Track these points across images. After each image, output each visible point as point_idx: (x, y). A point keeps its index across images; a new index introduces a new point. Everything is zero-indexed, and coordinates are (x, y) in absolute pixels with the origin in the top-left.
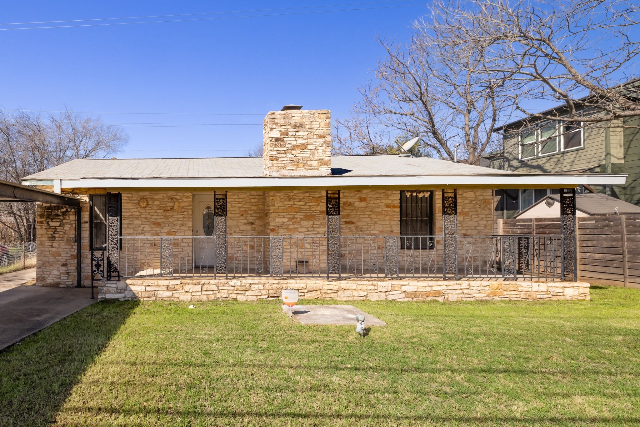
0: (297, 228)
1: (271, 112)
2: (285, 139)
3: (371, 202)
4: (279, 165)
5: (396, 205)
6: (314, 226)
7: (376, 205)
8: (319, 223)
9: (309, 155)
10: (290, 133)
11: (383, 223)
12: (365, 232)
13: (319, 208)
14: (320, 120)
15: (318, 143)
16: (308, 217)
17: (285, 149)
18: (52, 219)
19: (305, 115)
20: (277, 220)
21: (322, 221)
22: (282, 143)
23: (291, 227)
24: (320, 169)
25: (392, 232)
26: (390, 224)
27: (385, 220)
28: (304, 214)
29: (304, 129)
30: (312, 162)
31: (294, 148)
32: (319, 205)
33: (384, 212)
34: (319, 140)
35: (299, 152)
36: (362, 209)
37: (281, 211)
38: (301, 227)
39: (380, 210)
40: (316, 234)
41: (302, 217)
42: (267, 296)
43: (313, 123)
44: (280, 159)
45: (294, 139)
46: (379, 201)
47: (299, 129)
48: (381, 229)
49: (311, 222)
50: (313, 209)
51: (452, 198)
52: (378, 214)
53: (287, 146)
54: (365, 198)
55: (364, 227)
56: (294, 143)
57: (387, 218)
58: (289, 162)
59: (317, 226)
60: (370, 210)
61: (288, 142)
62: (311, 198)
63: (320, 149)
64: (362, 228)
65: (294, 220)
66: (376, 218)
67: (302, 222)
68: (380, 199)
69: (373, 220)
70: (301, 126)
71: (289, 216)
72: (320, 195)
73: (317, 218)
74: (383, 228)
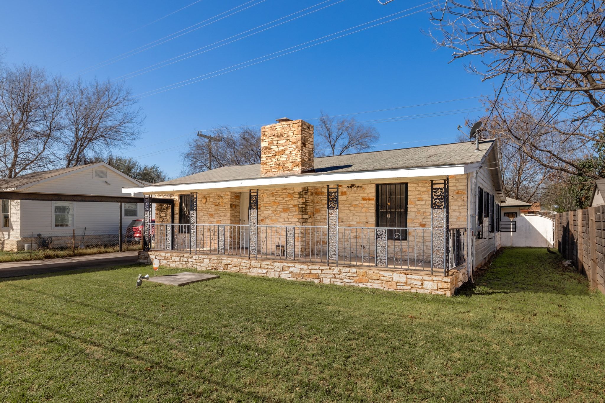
0: (277, 219)
1: (263, 127)
2: (271, 147)
3: (350, 196)
4: (267, 168)
5: (371, 198)
6: (289, 217)
7: (355, 198)
8: (292, 215)
9: (286, 159)
10: (274, 142)
11: (360, 215)
12: (345, 223)
13: (292, 202)
14: (294, 129)
15: (292, 149)
16: (285, 210)
17: (271, 155)
18: (162, 212)
19: (284, 126)
20: (266, 212)
21: (294, 213)
22: (269, 151)
23: (274, 218)
24: (293, 169)
25: (367, 223)
26: (366, 216)
27: (361, 212)
28: (282, 207)
29: (283, 138)
30: (288, 165)
31: (276, 153)
32: (292, 200)
33: (360, 204)
34: (293, 146)
35: (279, 157)
36: (343, 202)
37: (267, 205)
38: (280, 218)
39: (357, 203)
40: (290, 224)
41: (281, 209)
42: (211, 268)
43: (289, 132)
44: (268, 164)
45: (277, 147)
46: (356, 195)
47: (280, 138)
48: (358, 220)
49: (287, 214)
50: (288, 203)
51: (335, 193)
52: (355, 206)
53: (272, 152)
54: (345, 192)
55: (344, 218)
56: (277, 150)
57: (363, 210)
58: (274, 165)
59: (291, 217)
60: (349, 203)
61: (273, 150)
62: (287, 194)
63: (294, 153)
64: (343, 219)
65: (276, 213)
66: (354, 210)
67: (281, 214)
68: (357, 192)
69: (352, 212)
70: (282, 135)
71: (272, 209)
72: (293, 192)
73: (291, 210)
74: (360, 219)
